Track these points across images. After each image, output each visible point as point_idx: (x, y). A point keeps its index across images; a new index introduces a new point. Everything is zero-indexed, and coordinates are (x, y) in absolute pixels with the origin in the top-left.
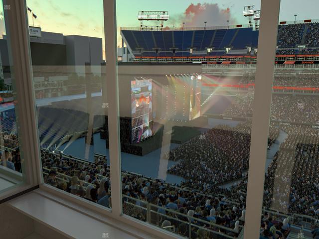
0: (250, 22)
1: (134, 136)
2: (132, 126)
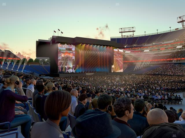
0: (183, 26)
1: (60, 70)
2: (58, 64)
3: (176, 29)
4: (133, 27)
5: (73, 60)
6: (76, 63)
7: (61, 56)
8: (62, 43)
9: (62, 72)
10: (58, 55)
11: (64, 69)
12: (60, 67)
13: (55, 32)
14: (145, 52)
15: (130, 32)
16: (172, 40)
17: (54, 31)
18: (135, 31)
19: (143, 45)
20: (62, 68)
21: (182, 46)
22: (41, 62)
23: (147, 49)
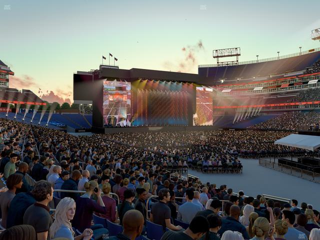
1: (107, 121)
2: (104, 113)
3: (310, 51)
4: (236, 48)
5: (128, 105)
6: (133, 110)
7: (108, 99)
8: (110, 79)
9: (109, 126)
10: (104, 98)
11: (112, 120)
12: (106, 117)
13: (105, 58)
14: (256, 91)
15: (231, 56)
16: (301, 70)
17: (103, 57)
18: (240, 55)
19: (252, 79)
20: (110, 119)
21: (317, 80)
22: (82, 109)
23: (259, 85)
